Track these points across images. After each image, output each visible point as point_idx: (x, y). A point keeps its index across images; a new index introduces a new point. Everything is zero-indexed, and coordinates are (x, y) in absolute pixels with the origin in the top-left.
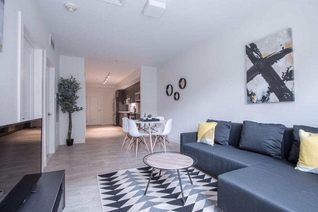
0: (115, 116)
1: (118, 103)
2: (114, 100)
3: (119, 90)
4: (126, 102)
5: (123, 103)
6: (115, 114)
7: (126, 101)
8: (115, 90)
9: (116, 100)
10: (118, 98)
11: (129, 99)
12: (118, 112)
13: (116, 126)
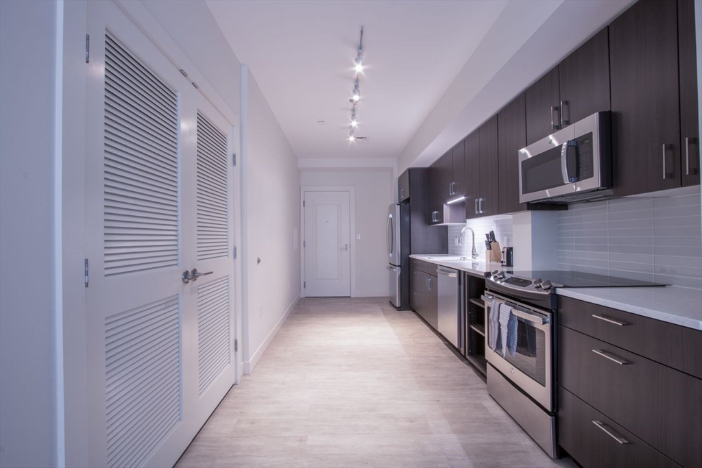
0: (397, 271)
1: (408, 219)
2: (391, 209)
3: (410, 171)
4: (441, 218)
5: (428, 221)
6: (398, 263)
7: (441, 210)
8: (398, 173)
9: (398, 208)
10: (408, 200)
11: (462, 198)
12: (410, 256)
13: (399, 309)
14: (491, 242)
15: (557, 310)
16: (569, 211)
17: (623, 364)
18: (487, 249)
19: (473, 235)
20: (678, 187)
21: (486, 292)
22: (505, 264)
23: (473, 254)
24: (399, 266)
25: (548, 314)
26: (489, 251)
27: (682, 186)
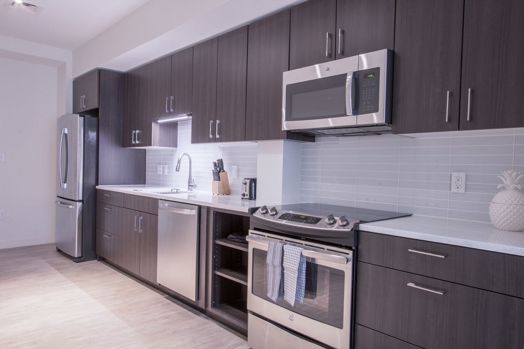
0: (77, 207)
1: (93, 136)
4: (146, 139)
6: (78, 196)
7: (147, 129)
12: (97, 187)
13: (79, 260)
14: (219, 172)
15: (357, 247)
16: (316, 143)
17: (444, 294)
18: (215, 179)
19: (190, 162)
20: (456, 130)
21: (250, 231)
22: (248, 197)
23: (189, 185)
24: (80, 201)
25: (351, 252)
26: (217, 182)
27: (459, 130)
